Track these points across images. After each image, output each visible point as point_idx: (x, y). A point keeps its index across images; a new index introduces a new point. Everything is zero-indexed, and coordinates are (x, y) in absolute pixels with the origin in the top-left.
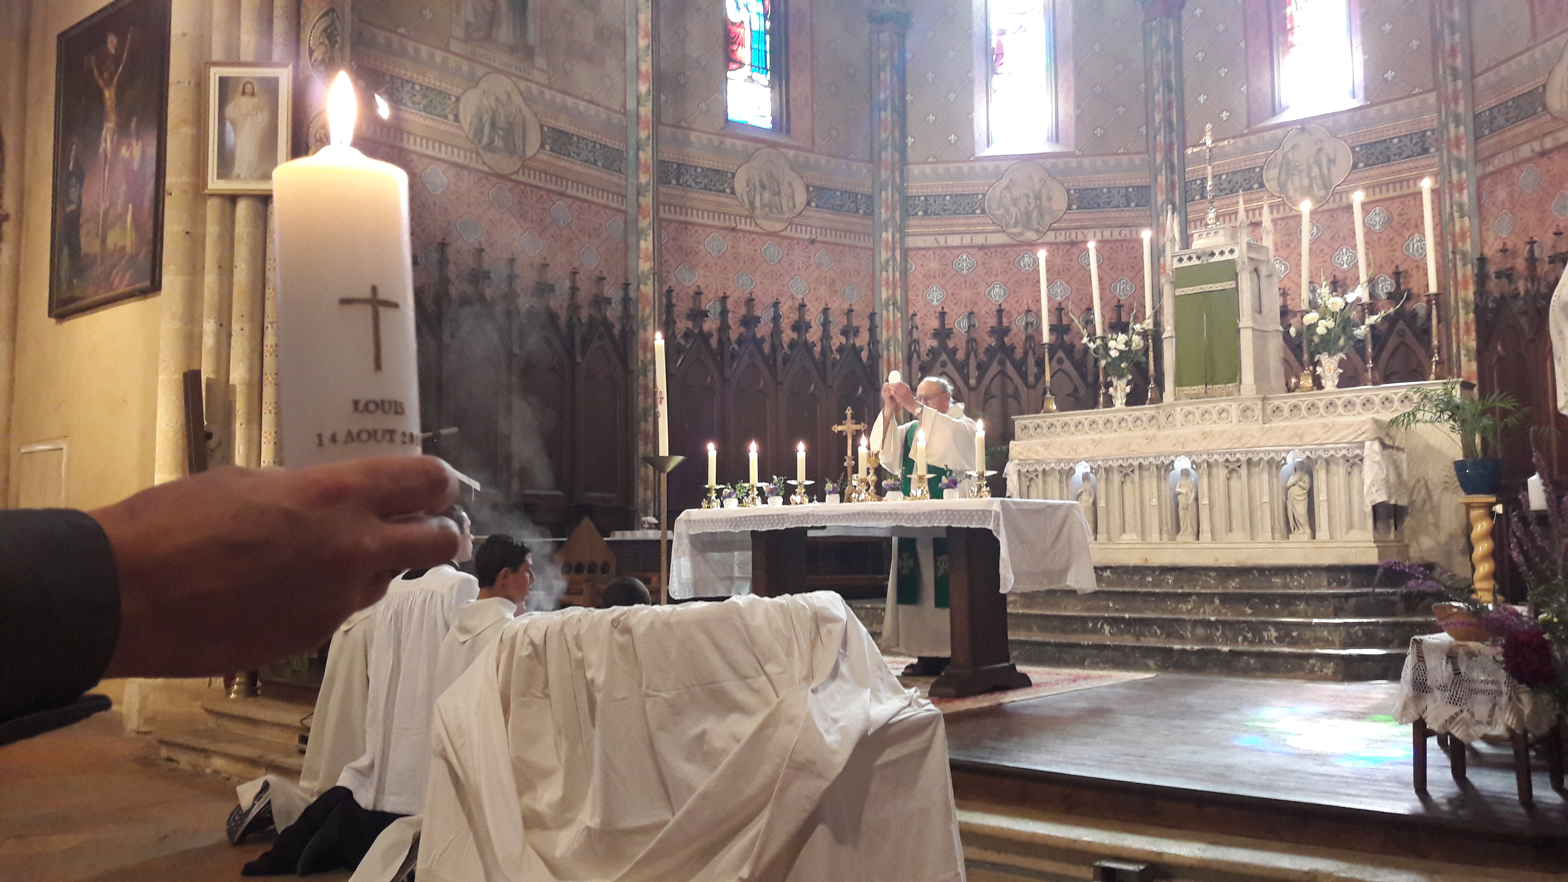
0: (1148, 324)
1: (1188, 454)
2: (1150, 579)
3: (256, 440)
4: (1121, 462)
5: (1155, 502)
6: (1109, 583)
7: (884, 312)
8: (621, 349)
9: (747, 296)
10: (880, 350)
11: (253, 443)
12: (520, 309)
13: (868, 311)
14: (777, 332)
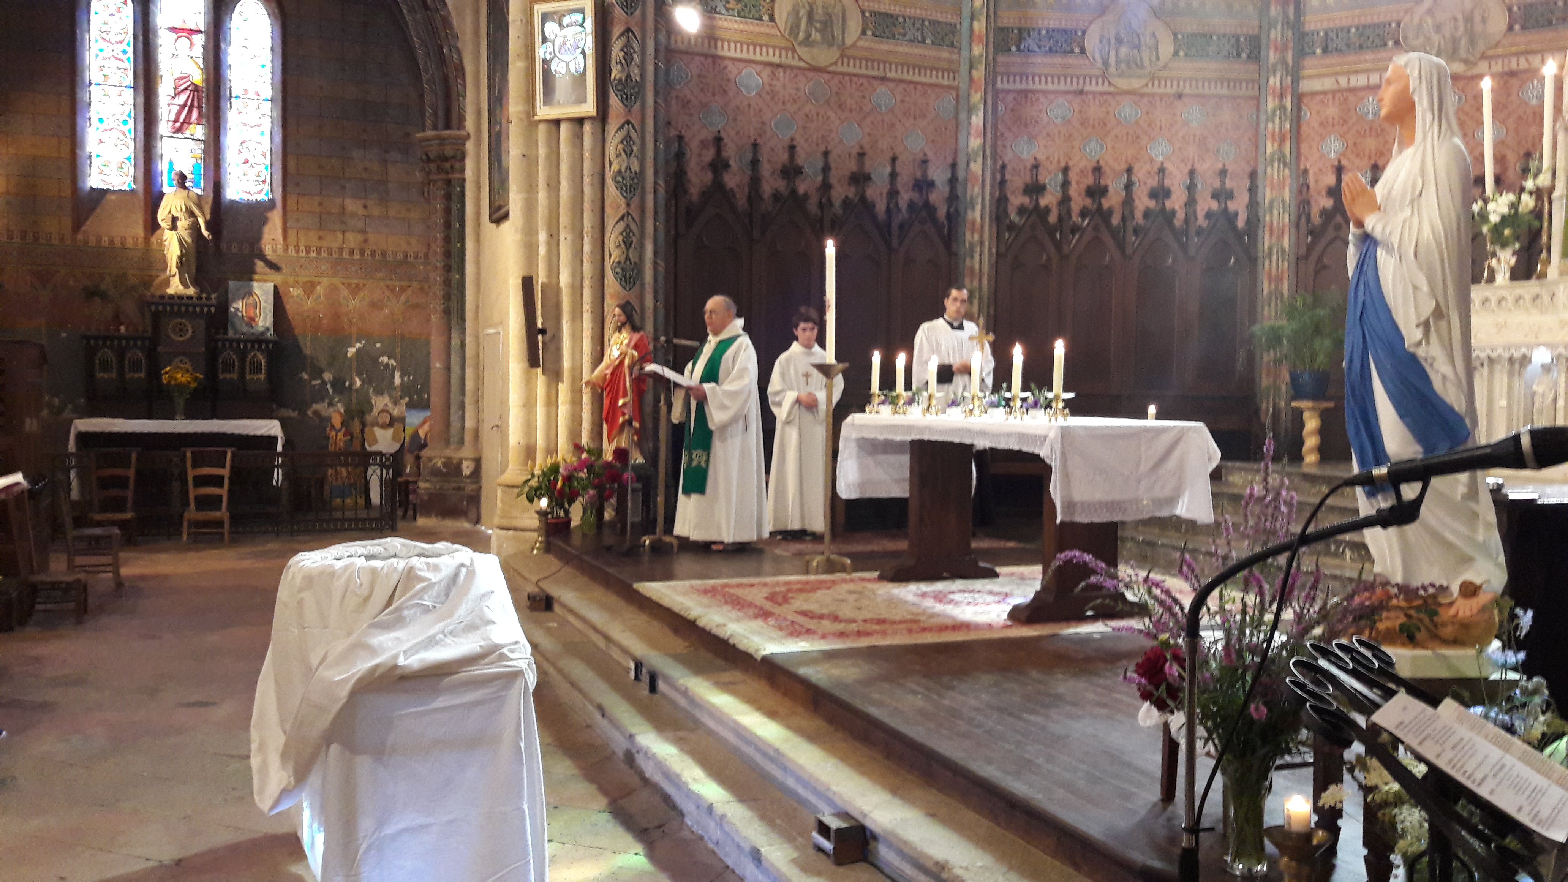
3: (579, 334)
7: (1268, 169)
8: (946, 231)
9: (1094, 164)
10: (1261, 214)
11: (577, 338)
12: (833, 200)
13: (1248, 169)
14: (1128, 201)
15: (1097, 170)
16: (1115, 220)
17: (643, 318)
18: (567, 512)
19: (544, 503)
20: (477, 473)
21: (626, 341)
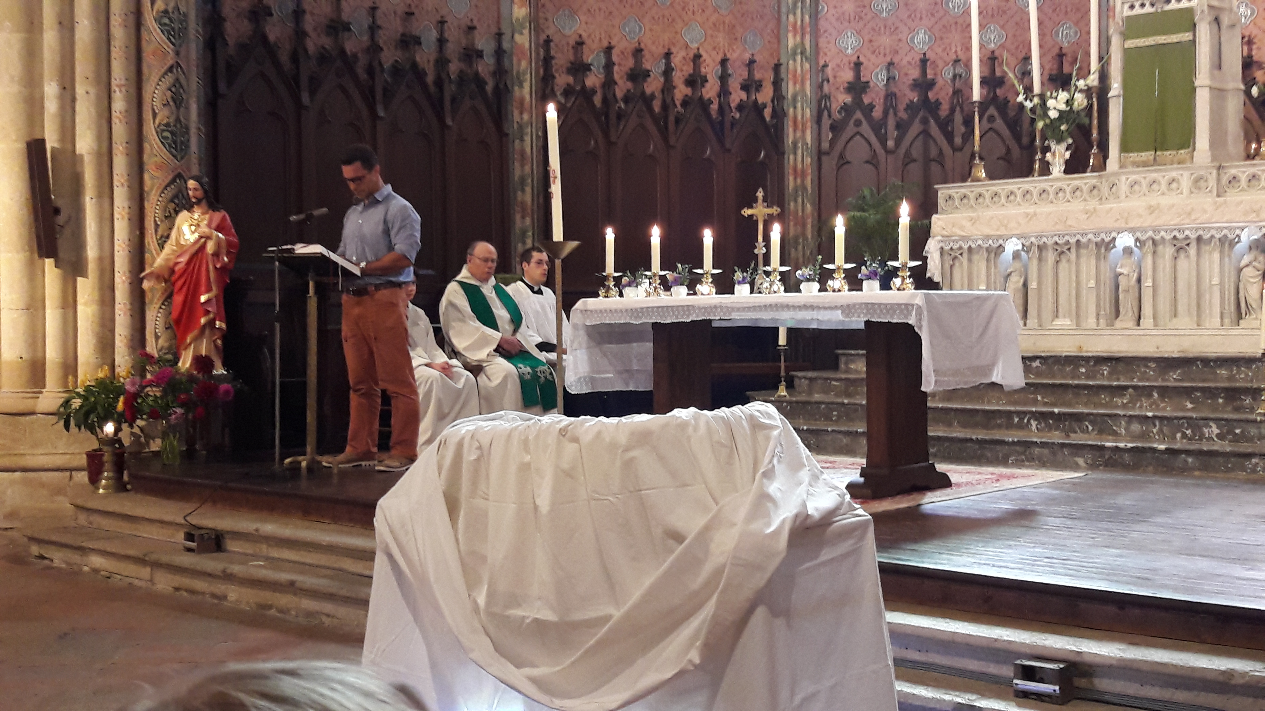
0: (1093, 80)
1: (1132, 230)
2: (1083, 370)
3: (107, 215)
4: (1056, 239)
5: (1092, 283)
6: (1038, 374)
7: (791, 62)
8: (495, 107)
9: (634, 46)
10: (785, 106)
11: (105, 219)
12: (383, 64)
13: (774, 62)
14: (668, 87)
15: (638, 52)
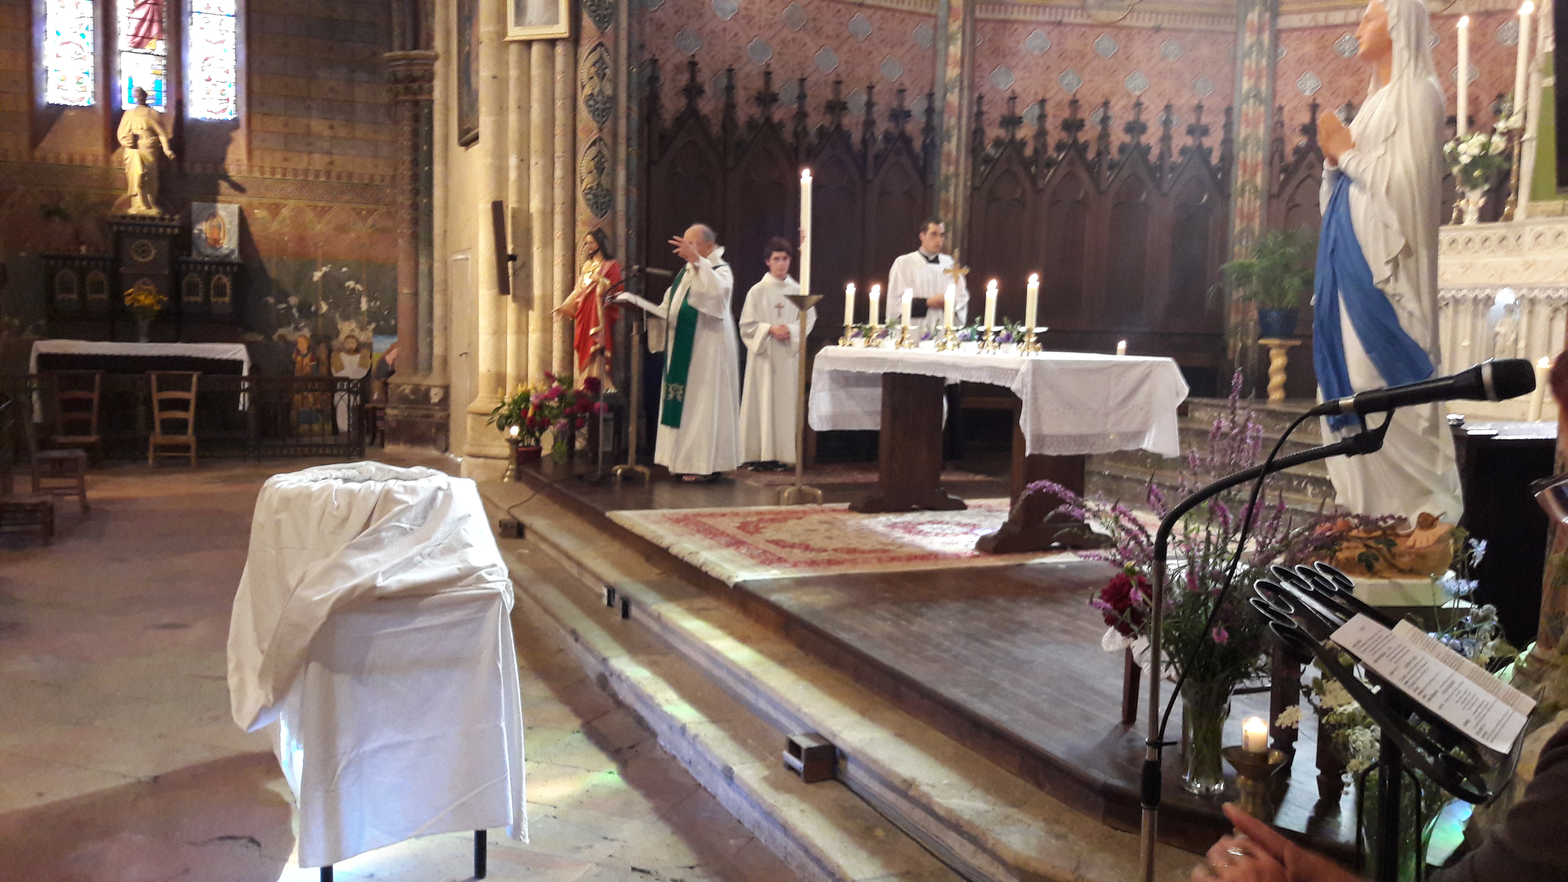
3: (549, 262)
7: (1246, 106)
8: (921, 163)
9: (1070, 97)
10: (1235, 150)
11: (548, 265)
12: (809, 129)
13: (1225, 106)
14: (1104, 136)
15: (1074, 103)
16: (1091, 155)
17: (615, 248)
18: (538, 441)
19: (515, 431)
20: (445, 400)
21: (598, 270)
